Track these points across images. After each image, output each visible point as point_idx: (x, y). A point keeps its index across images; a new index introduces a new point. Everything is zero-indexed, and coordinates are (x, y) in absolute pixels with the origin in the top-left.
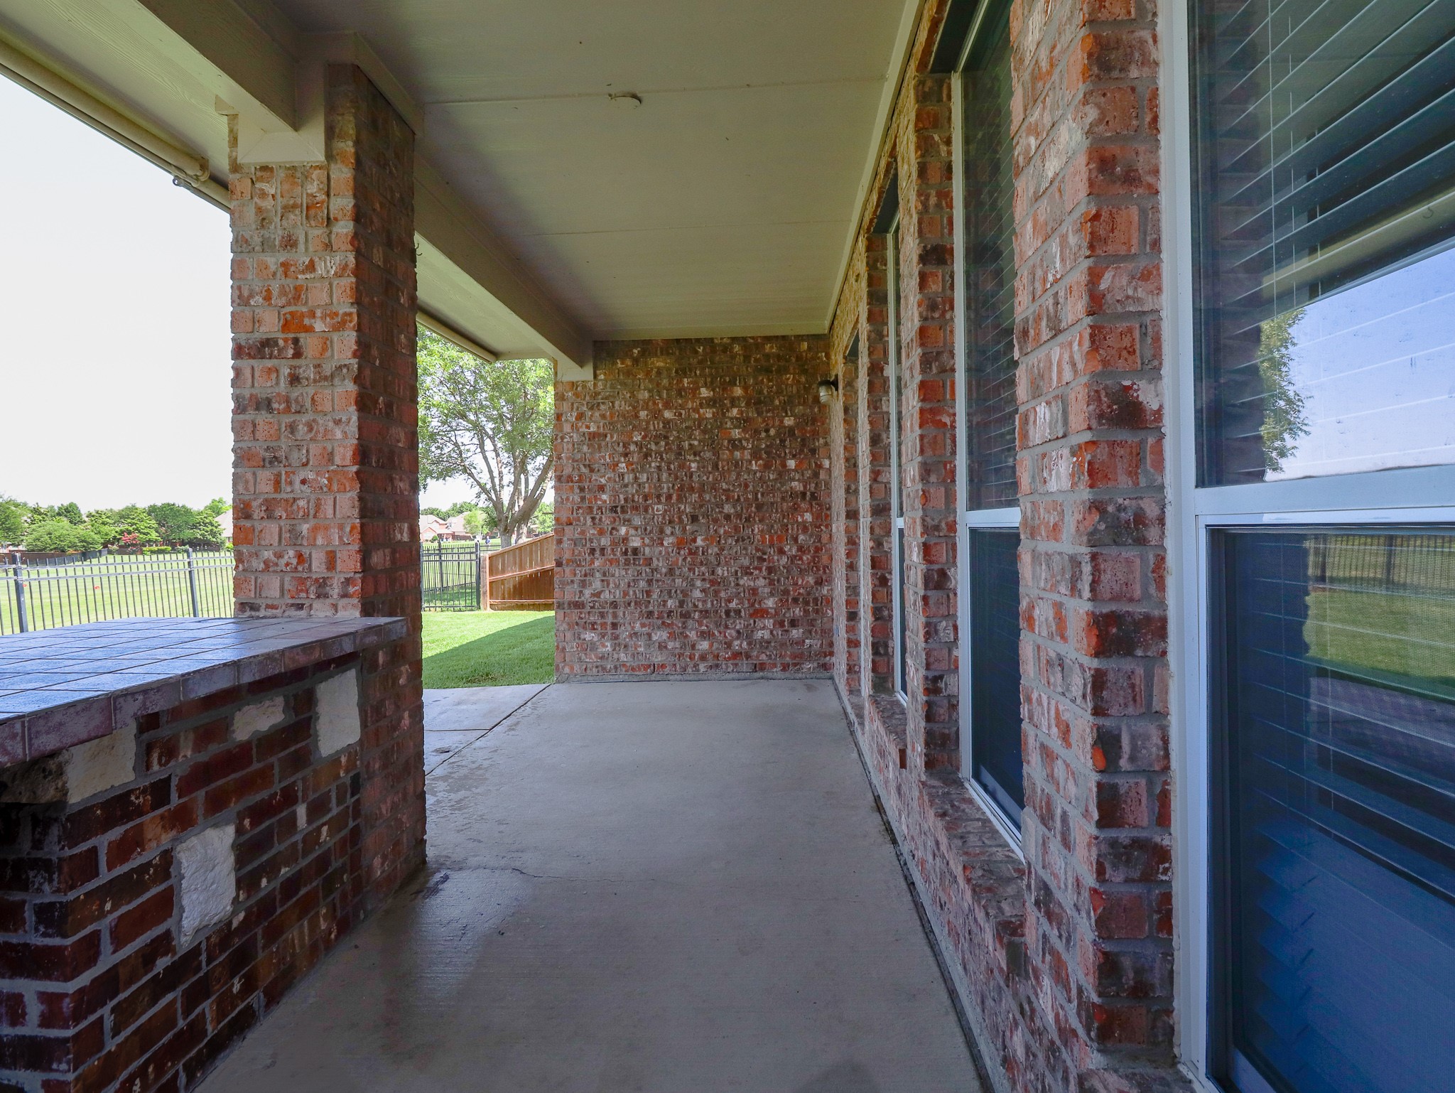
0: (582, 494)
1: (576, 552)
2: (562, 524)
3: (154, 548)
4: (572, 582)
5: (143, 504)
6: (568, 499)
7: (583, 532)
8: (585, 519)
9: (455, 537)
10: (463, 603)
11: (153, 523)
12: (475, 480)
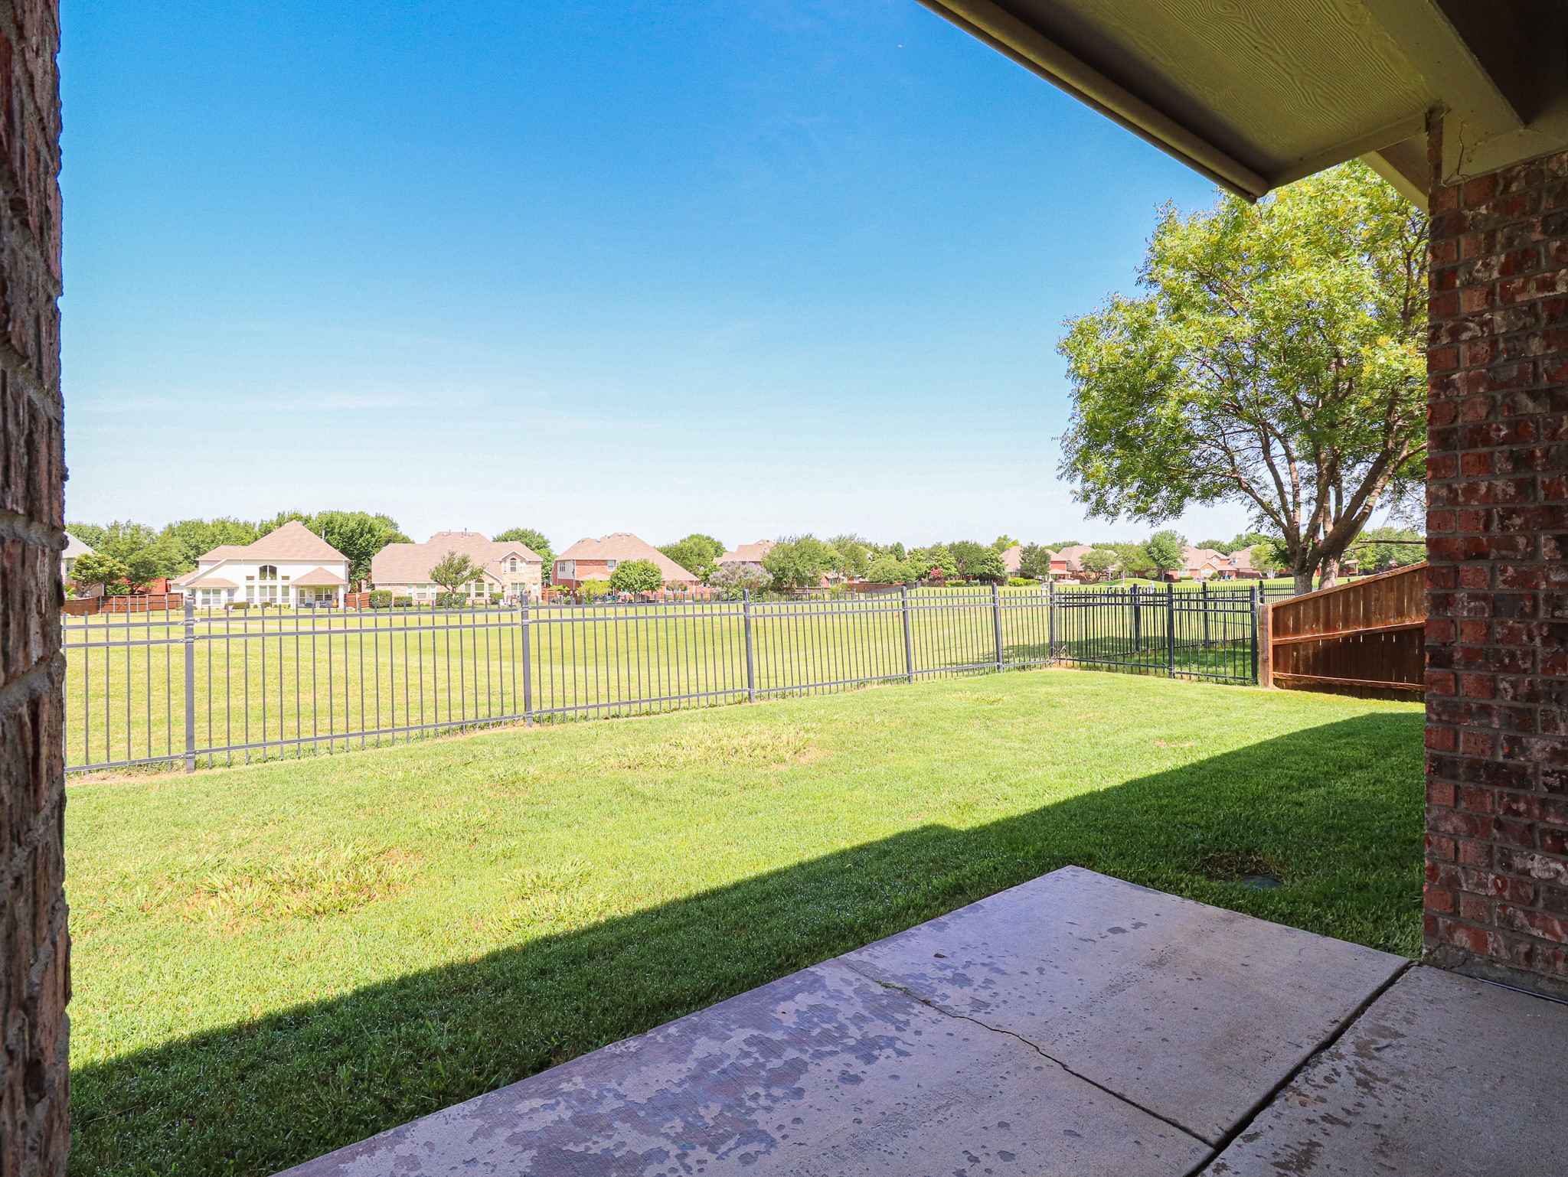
0: (1522, 475)
1: (1499, 632)
2: (1451, 557)
3: (954, 582)
4: (1485, 711)
5: (946, 543)
6: (1471, 491)
7: (1524, 579)
8: (1533, 542)
9: (1239, 574)
10: (1230, 670)
11: (953, 559)
12: (1255, 497)
